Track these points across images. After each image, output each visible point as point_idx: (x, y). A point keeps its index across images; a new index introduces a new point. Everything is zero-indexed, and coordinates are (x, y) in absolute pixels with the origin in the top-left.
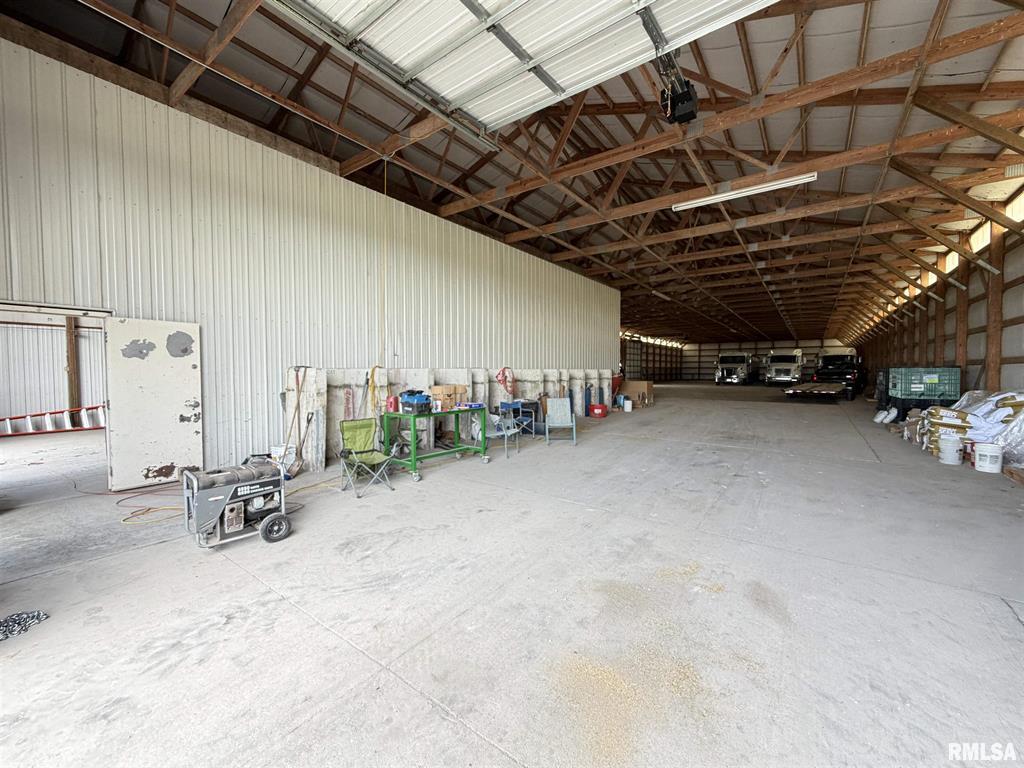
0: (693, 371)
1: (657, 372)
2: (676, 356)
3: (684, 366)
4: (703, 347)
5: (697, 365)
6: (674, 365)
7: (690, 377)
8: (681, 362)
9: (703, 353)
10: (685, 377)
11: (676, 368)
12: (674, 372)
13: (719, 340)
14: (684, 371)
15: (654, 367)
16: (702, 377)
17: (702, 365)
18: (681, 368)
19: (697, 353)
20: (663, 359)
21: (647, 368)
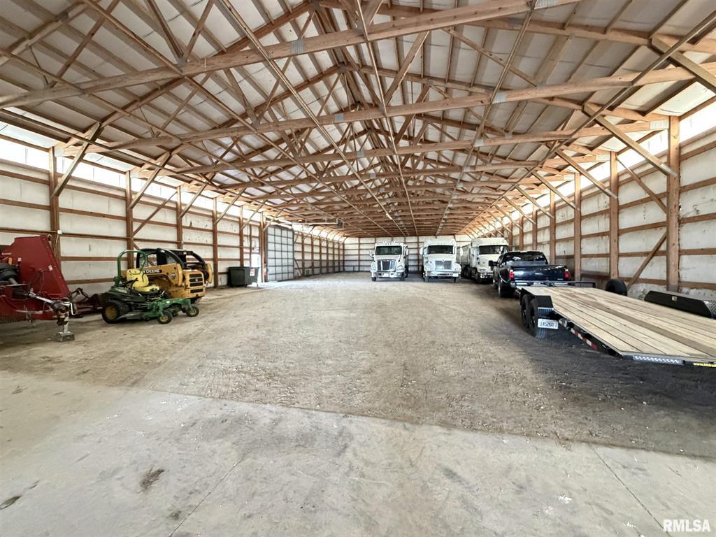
0: (354, 263)
1: (317, 264)
2: (339, 249)
3: (346, 258)
4: (363, 240)
5: (357, 258)
6: (336, 258)
7: (351, 269)
8: (344, 255)
9: (362, 247)
10: (347, 269)
11: (339, 261)
12: (336, 264)
13: (377, 234)
14: (346, 264)
15: (313, 260)
16: (361, 269)
17: (362, 258)
18: (344, 261)
19: (357, 247)
20: (330, 251)
21: (303, 261)
